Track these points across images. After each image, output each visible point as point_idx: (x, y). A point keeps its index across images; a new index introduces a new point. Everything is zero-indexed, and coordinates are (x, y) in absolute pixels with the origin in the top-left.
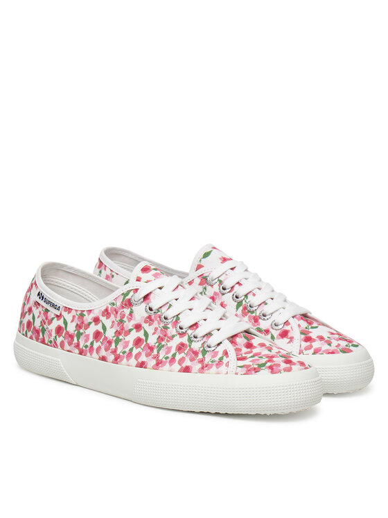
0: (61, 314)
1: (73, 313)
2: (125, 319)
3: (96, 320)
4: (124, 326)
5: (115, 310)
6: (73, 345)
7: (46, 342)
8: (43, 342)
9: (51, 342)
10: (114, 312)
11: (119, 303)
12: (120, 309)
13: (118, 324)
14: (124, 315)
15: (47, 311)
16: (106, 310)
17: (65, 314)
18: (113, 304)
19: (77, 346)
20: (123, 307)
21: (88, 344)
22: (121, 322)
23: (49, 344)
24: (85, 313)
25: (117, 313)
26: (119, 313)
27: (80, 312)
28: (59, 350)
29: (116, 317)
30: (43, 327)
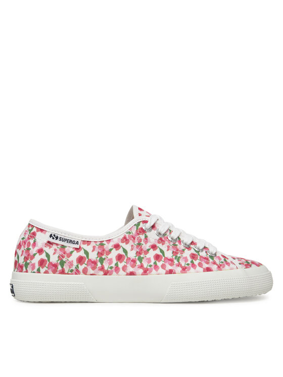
0: (80, 247)
1: (93, 244)
2: (142, 242)
3: (117, 247)
4: (142, 247)
5: (133, 237)
6: (97, 269)
7: (66, 272)
8: (63, 272)
9: (72, 271)
10: (132, 239)
11: (134, 231)
12: (136, 235)
13: (137, 247)
14: (141, 240)
15: (63, 247)
16: (125, 238)
17: (85, 247)
18: (130, 233)
19: (102, 268)
20: (138, 234)
21: (113, 265)
22: (139, 245)
23: (69, 272)
24: (105, 243)
25: (134, 239)
26: (136, 238)
27: (99, 243)
28: (82, 276)
29: (134, 242)
30: (62, 260)
